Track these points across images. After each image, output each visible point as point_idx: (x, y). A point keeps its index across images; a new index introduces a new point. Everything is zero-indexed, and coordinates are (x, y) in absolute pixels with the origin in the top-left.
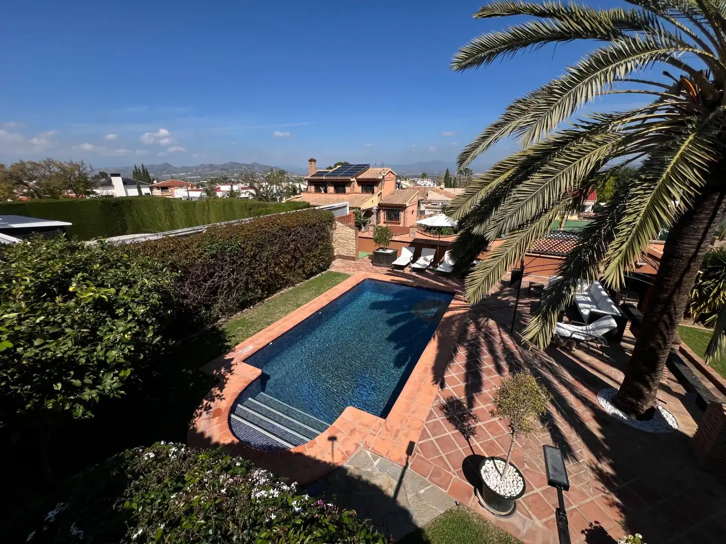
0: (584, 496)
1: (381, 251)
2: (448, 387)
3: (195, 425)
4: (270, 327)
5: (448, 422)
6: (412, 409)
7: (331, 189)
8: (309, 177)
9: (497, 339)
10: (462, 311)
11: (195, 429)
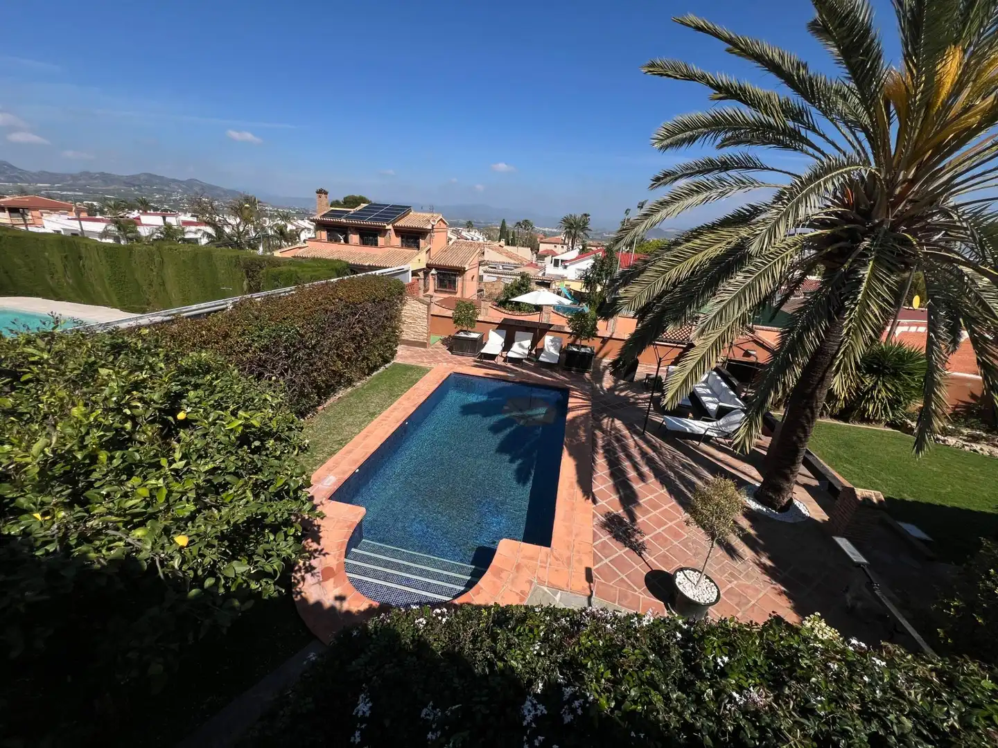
0: (757, 590)
1: (462, 335)
2: (601, 502)
3: (303, 594)
4: (347, 448)
5: (614, 540)
6: (574, 532)
7: (355, 238)
8: (318, 217)
9: (631, 442)
10: (584, 412)
11: (304, 600)
